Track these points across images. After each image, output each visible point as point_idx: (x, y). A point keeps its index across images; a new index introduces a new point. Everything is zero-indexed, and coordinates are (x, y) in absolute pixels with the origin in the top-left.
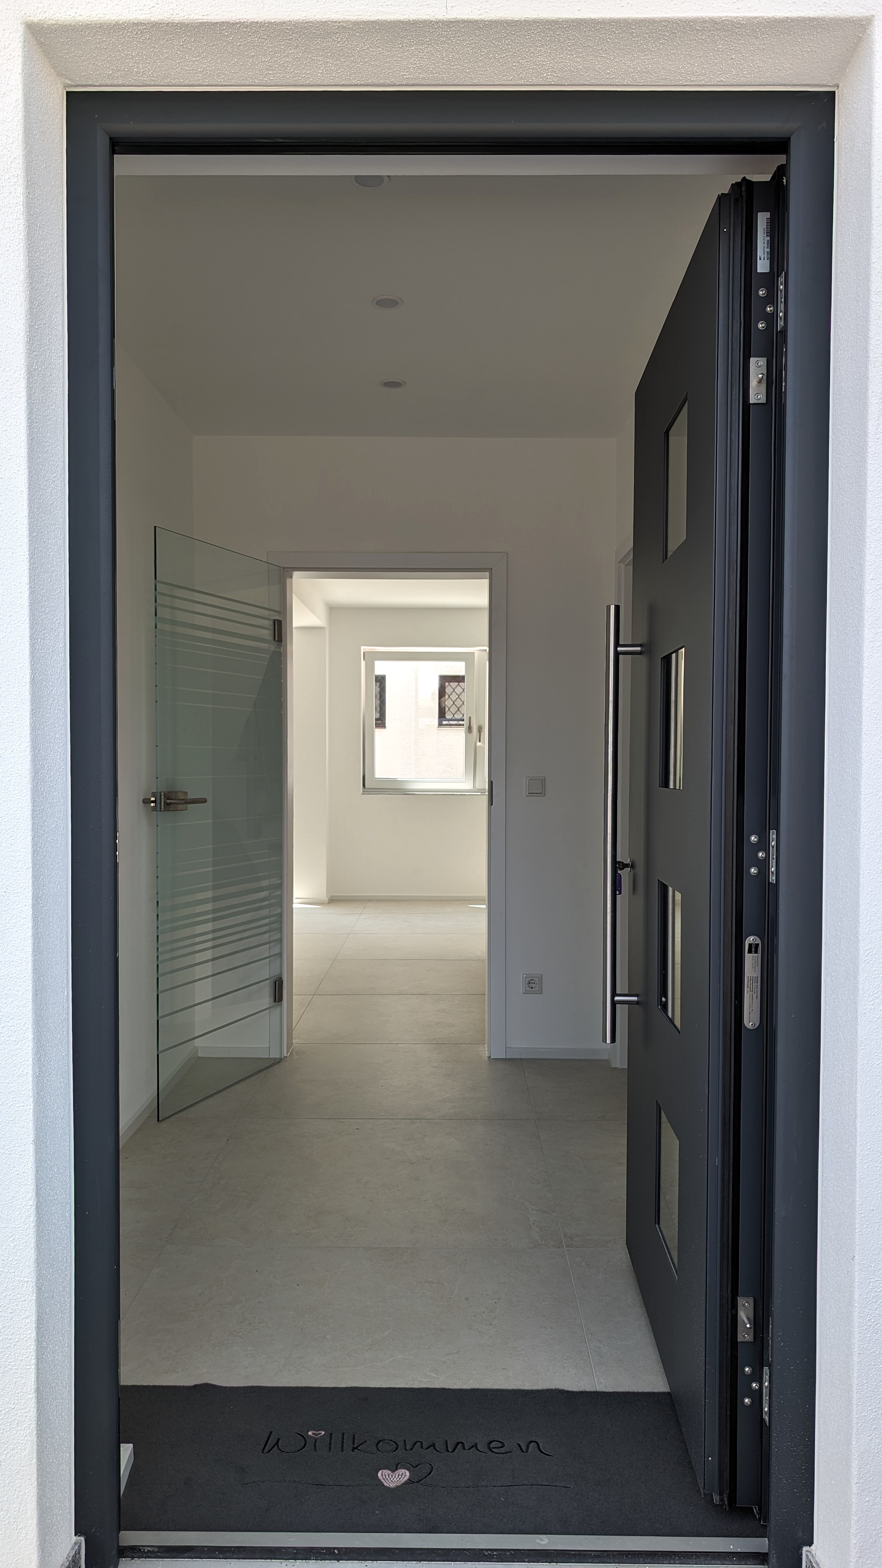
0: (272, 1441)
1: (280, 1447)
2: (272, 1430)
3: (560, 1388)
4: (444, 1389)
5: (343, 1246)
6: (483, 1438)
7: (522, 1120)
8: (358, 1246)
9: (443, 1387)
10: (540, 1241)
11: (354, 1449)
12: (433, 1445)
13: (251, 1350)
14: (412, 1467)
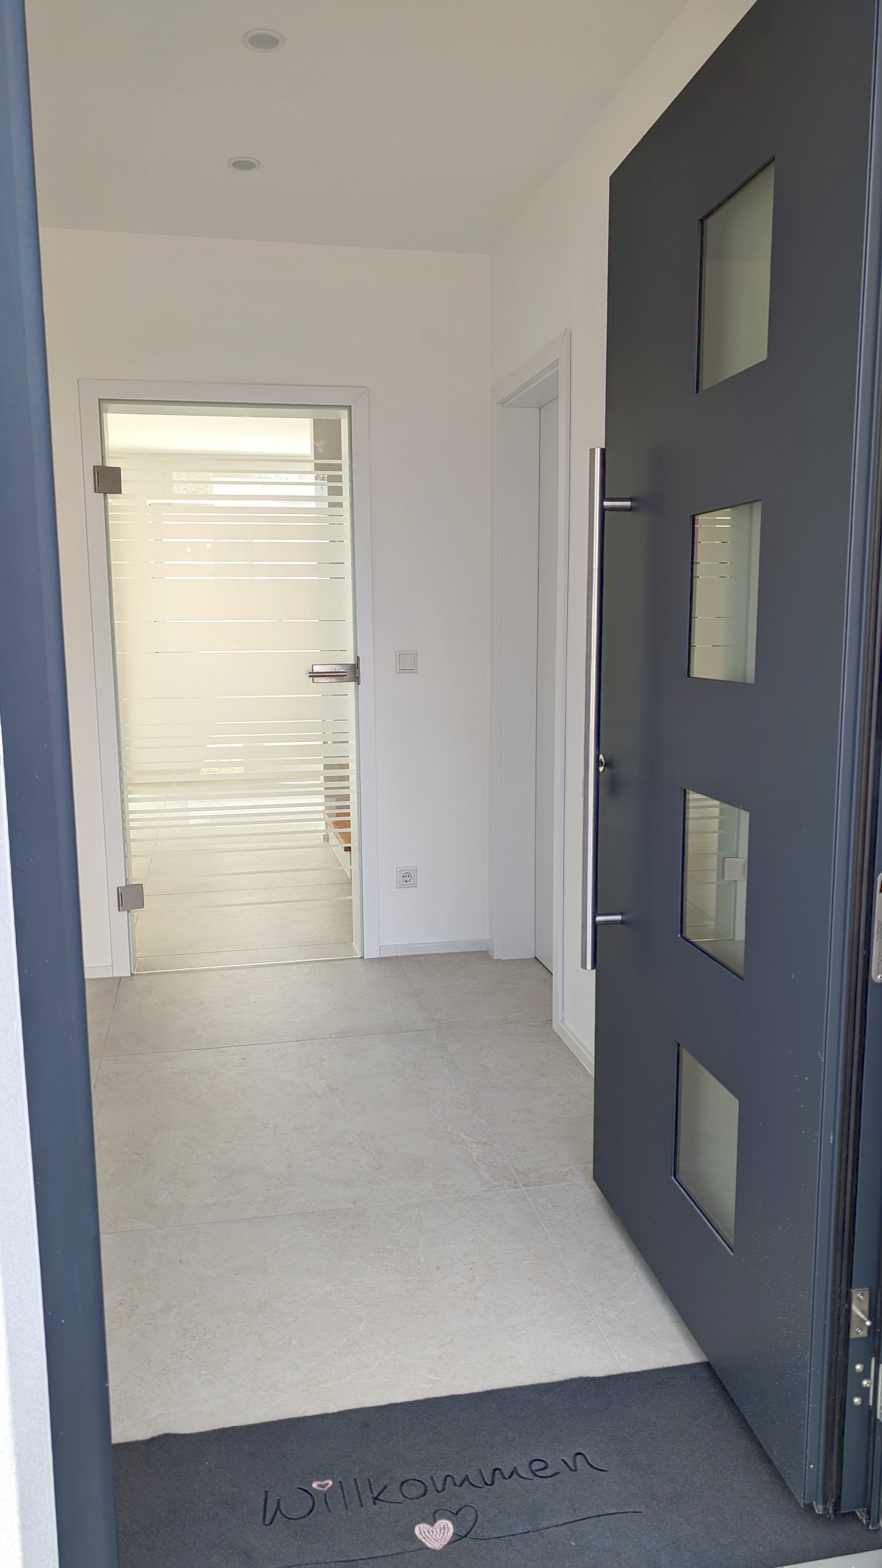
0: (272, 1506)
1: (284, 1513)
2: (267, 1489)
3: (584, 1376)
4: (453, 1397)
5: (273, 1214)
6: (521, 1459)
7: (422, 1031)
8: (291, 1212)
9: (451, 1393)
10: (493, 1183)
11: (376, 1499)
12: (466, 1478)
13: (206, 1375)
14: (454, 1515)
